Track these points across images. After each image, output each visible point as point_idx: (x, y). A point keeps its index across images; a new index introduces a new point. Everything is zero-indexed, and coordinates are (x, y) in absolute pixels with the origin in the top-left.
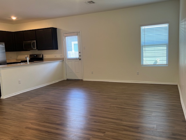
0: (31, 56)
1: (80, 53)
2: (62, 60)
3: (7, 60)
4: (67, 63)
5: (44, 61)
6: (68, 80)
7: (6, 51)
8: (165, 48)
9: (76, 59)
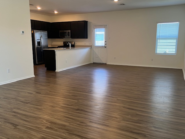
0: (64, 42)
1: (106, 42)
2: (91, 47)
3: (48, 45)
4: (94, 50)
5: (75, 47)
6: (94, 63)
7: (48, 38)
8: (175, 41)
9: (102, 47)
